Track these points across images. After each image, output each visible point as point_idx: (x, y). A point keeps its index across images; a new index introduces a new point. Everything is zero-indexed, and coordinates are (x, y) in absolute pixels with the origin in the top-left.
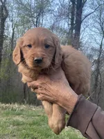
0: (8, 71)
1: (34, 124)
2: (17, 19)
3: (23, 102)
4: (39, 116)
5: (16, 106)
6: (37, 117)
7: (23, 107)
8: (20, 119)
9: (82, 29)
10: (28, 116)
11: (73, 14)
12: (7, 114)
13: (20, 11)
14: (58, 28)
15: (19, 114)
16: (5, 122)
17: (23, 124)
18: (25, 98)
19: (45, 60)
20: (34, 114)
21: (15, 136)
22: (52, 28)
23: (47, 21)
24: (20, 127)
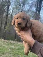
0: (9, 27)
1: (19, 49)
2: (14, 6)
3: (15, 40)
4: (21, 46)
5: (12, 41)
6: (20, 47)
7: (15, 42)
8: (13, 47)
9: (41, 11)
10: (17, 46)
11: (37, 5)
12: (8, 45)
13: (16, 3)
14: (31, 10)
15: (13, 45)
16: (7, 48)
17: (15, 49)
18: (16, 39)
19: (22, 24)
20: (19, 45)
21: (11, 53)
22: (28, 10)
23: (26, 7)
24: (13, 50)
